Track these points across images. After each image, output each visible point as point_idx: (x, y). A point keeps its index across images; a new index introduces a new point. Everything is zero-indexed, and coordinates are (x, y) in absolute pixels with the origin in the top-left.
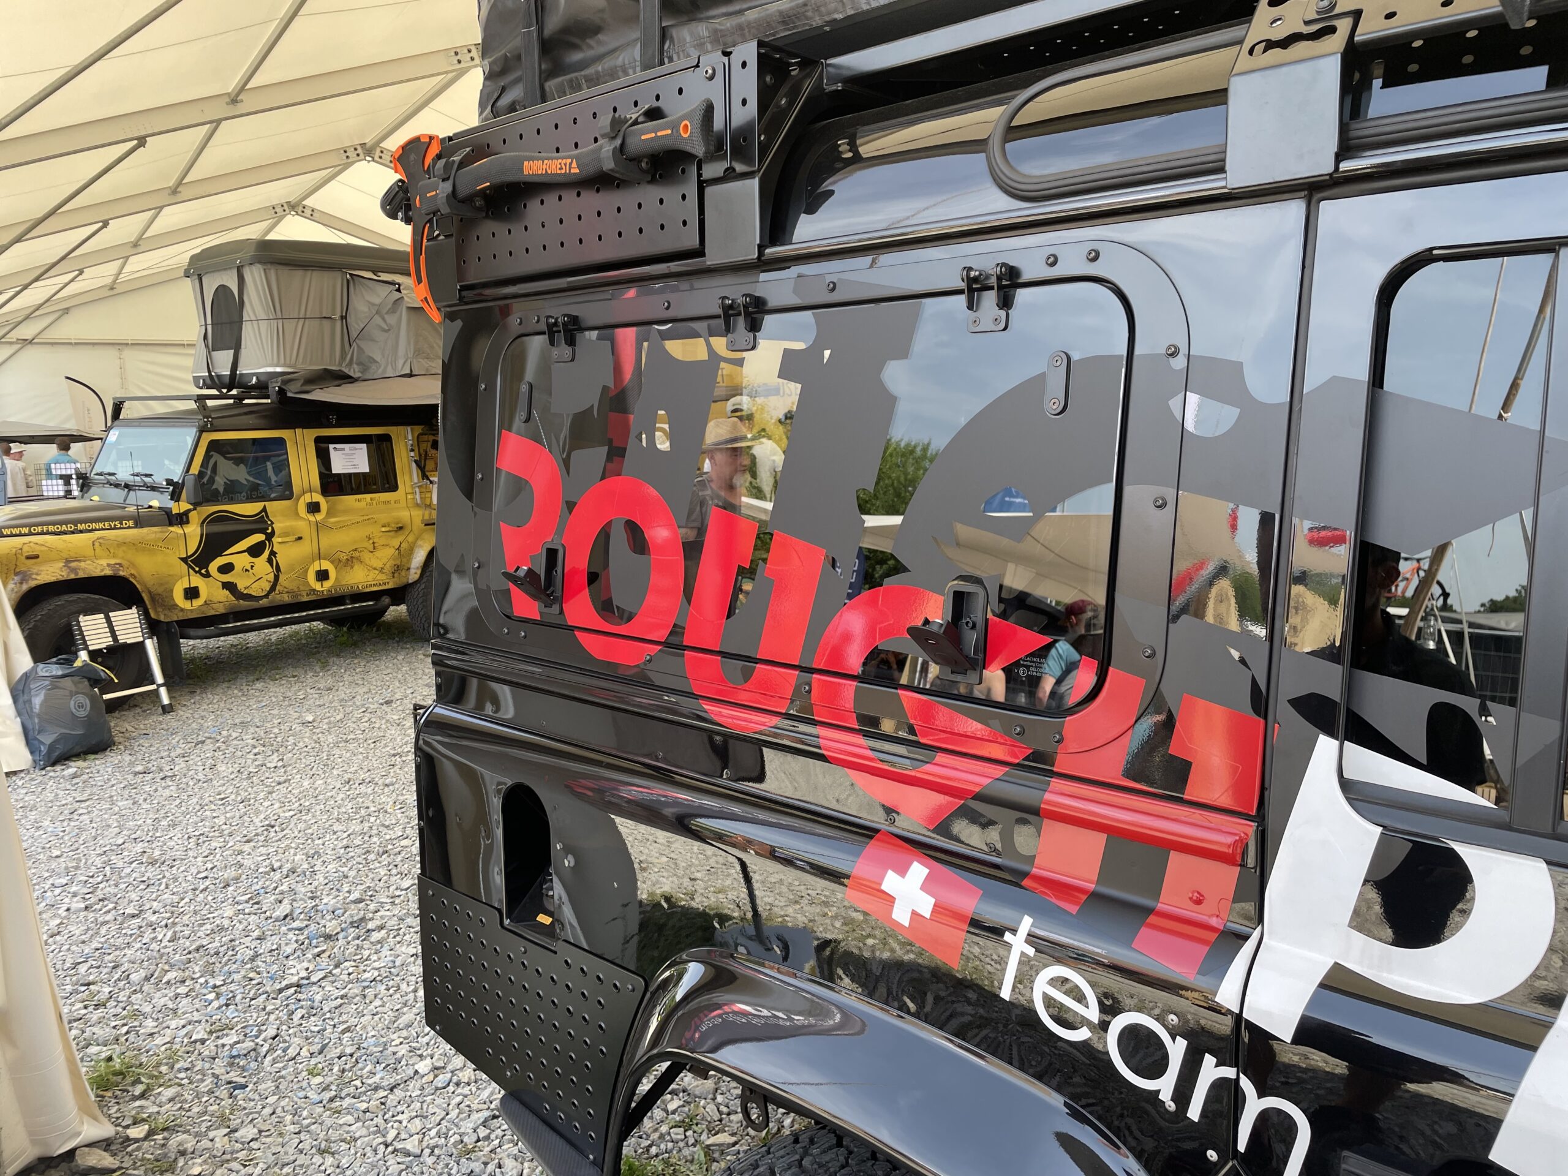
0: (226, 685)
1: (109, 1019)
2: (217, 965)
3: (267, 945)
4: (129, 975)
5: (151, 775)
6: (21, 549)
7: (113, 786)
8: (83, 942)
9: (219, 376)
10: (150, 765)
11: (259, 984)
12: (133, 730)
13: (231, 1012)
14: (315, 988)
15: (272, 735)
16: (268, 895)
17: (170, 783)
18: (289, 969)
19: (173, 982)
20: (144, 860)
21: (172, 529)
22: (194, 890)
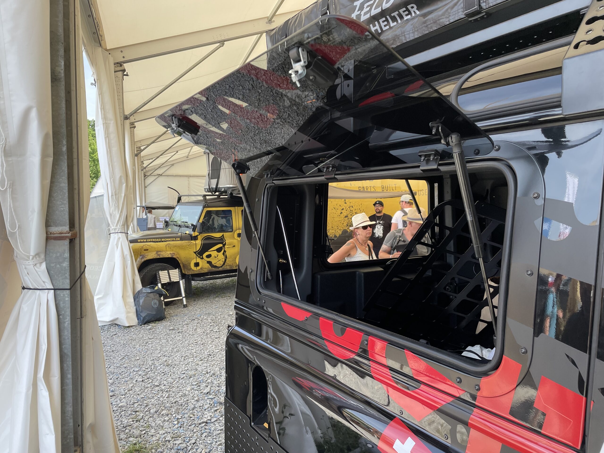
0: (206, 298)
1: (140, 427)
2: (181, 410)
3: (199, 404)
4: (150, 410)
5: (175, 331)
6: (143, 247)
7: (162, 334)
8: (138, 394)
9: (212, 188)
10: (175, 327)
11: (193, 420)
12: (173, 313)
13: (181, 430)
14: (212, 425)
15: (217, 319)
16: (203, 383)
17: (180, 335)
18: (205, 415)
19: (164, 415)
20: (165, 364)
21: (192, 241)
22: (179, 378)
